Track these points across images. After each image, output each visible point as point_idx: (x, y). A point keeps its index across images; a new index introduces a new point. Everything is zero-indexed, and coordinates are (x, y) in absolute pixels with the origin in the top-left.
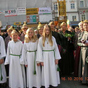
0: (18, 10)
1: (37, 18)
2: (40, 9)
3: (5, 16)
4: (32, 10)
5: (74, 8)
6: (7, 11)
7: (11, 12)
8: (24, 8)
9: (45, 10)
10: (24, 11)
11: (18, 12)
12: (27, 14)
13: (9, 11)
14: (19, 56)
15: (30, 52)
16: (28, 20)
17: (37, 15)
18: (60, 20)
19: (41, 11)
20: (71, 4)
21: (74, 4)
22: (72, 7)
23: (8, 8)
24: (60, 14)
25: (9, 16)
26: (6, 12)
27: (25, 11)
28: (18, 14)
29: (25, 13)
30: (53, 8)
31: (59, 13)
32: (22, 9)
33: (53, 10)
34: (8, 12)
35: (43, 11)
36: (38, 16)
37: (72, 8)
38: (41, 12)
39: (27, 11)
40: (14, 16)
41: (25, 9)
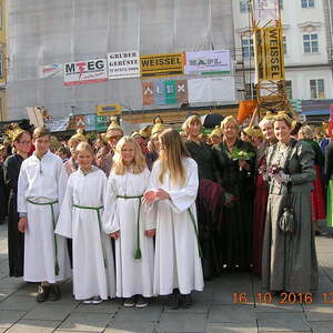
0: (110, 60)
1: (181, 88)
2: (191, 56)
3: (66, 84)
4: (161, 60)
5: (315, 50)
6: (73, 65)
7: (86, 69)
8: (134, 55)
9: (210, 61)
10: (134, 66)
11: (110, 68)
12: (144, 75)
13: (80, 65)
14: (97, 209)
15: (126, 198)
16: (149, 95)
17: (178, 77)
18: (262, 95)
19: (193, 63)
20: (306, 37)
21: (315, 36)
22: (310, 45)
23: (76, 55)
24: (261, 76)
25: (81, 83)
26: (70, 68)
27: (138, 65)
28: (113, 76)
29: (138, 71)
30: (239, 53)
31: (260, 69)
32: (125, 56)
33: (239, 58)
34: (77, 69)
35: (202, 62)
36: (185, 83)
37: (307, 50)
38: (195, 68)
39: (144, 63)
40: (96, 81)
41: (138, 58)
